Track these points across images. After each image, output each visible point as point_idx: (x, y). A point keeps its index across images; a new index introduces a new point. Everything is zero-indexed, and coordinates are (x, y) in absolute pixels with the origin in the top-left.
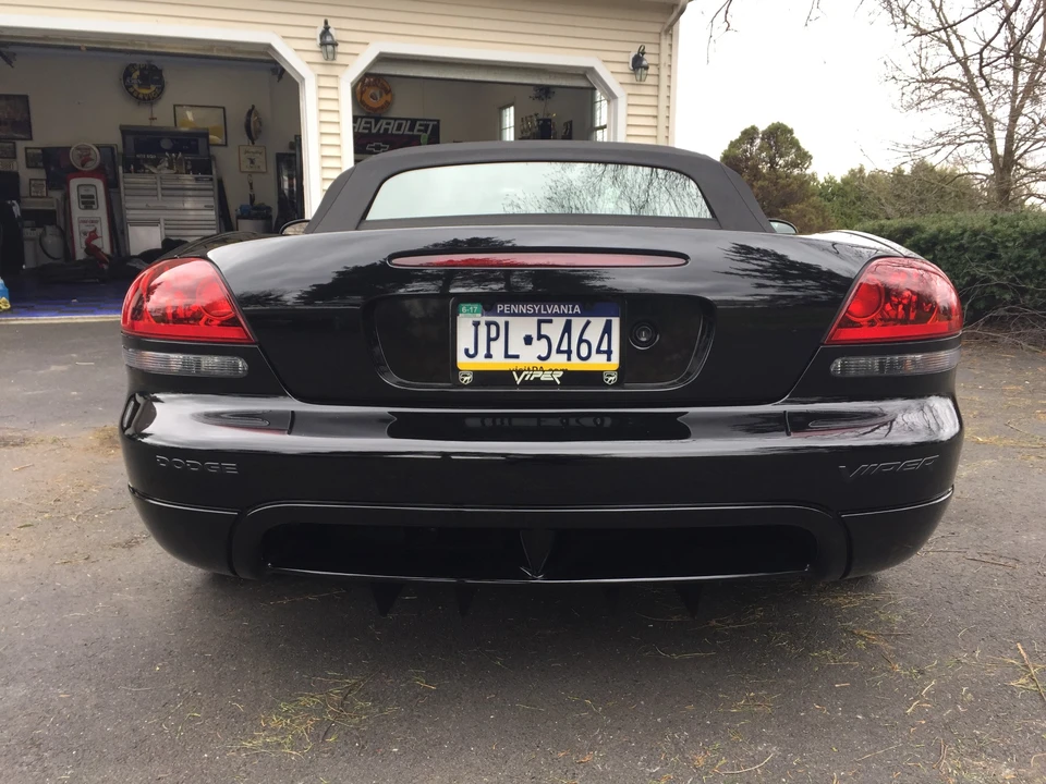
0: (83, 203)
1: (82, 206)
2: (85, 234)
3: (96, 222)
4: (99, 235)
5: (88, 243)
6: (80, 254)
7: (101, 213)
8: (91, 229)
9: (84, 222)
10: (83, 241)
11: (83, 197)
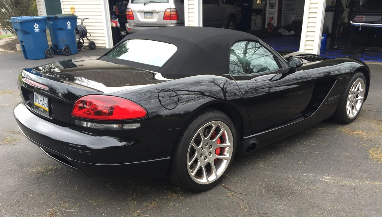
0: (271, 6)
1: (270, 7)
2: (269, 18)
3: (274, 13)
4: (274, 18)
5: (270, 21)
6: (266, 26)
7: (276, 10)
8: (272, 16)
9: (270, 13)
10: (268, 20)
11: (271, 4)
